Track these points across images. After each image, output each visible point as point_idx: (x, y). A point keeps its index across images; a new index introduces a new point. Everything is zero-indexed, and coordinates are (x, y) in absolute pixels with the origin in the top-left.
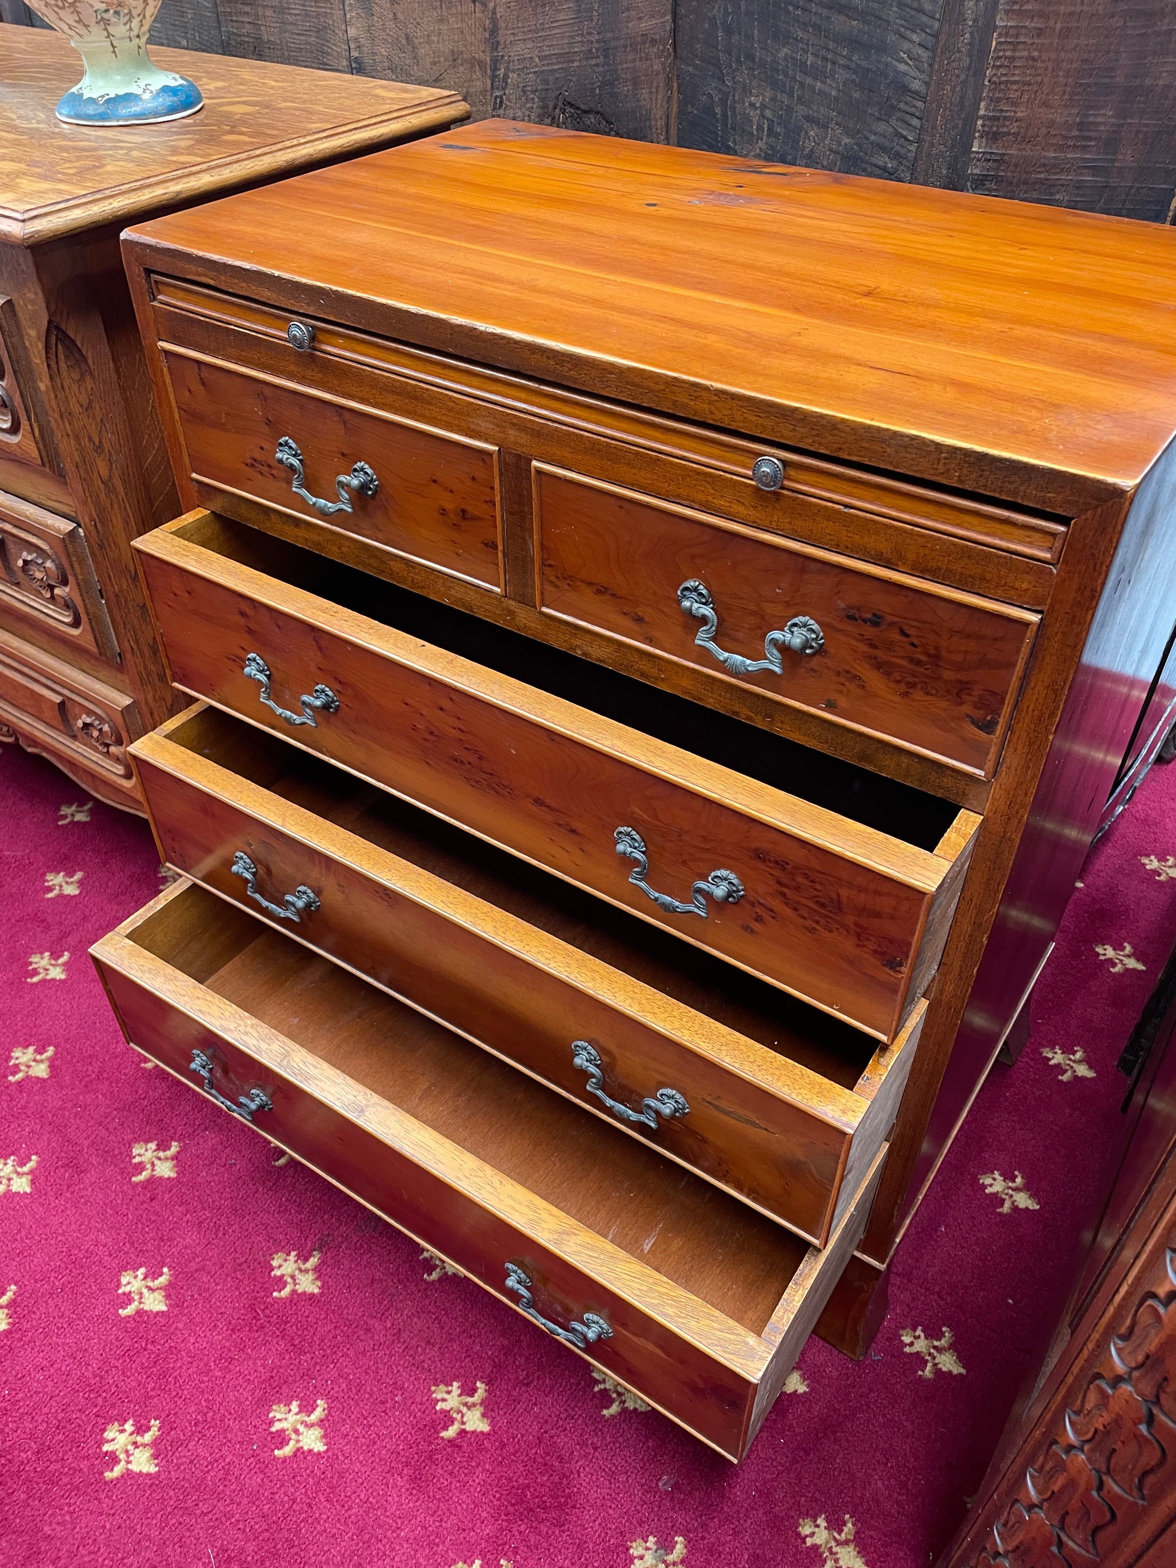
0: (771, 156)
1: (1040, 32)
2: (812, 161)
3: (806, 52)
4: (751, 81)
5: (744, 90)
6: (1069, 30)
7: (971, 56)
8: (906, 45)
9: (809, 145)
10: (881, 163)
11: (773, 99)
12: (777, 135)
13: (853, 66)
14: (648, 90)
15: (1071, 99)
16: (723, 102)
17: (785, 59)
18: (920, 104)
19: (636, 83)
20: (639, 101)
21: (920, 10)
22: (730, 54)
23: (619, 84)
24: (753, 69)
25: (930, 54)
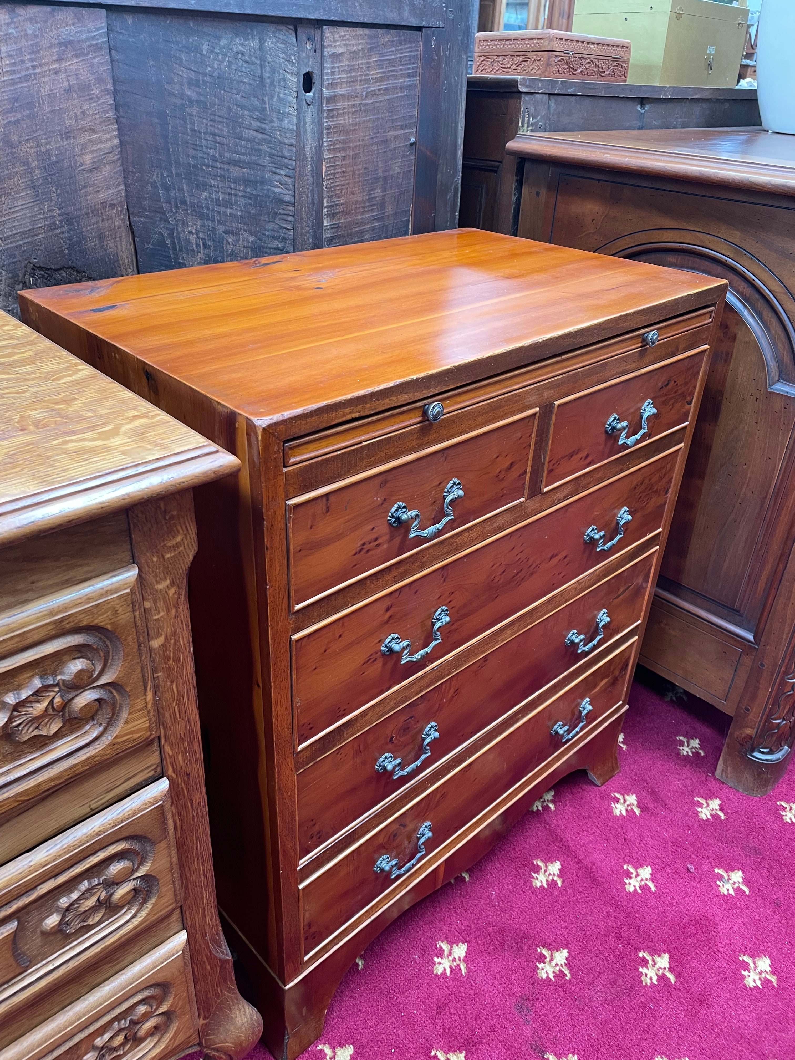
0: (210, 260)
1: (344, 158)
2: (234, 256)
3: (218, 192)
4: (186, 217)
5: (183, 224)
6: (356, 154)
7: (313, 177)
8: (277, 177)
9: (230, 247)
10: (274, 246)
11: (203, 226)
12: (209, 247)
13: (248, 195)
14: (113, 241)
15: (363, 189)
16: (171, 235)
17: (206, 199)
18: (292, 208)
19: (101, 238)
20: (106, 251)
21: (283, 157)
22: (170, 203)
23: (87, 241)
24: (187, 210)
25: (293, 180)
